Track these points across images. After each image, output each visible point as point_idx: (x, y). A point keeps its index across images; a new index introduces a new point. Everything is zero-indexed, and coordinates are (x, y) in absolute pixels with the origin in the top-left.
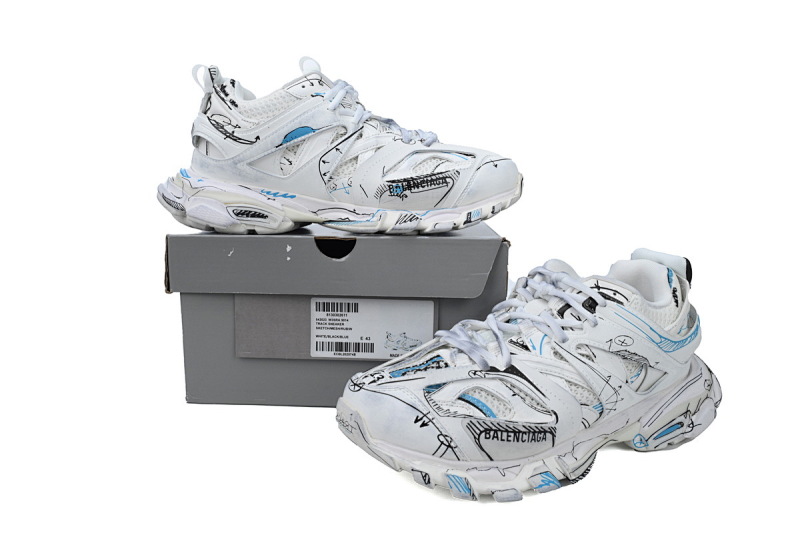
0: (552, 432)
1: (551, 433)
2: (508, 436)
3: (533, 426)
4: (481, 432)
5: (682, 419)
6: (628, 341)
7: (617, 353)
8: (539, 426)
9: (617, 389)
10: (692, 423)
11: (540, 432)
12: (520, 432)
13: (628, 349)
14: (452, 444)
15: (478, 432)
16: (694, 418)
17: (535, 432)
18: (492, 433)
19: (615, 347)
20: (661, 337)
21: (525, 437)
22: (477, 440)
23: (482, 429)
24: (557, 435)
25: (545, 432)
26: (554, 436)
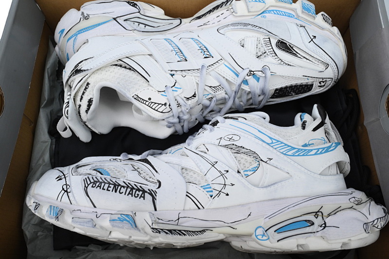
0: (153, 194)
1: (151, 194)
2: (109, 187)
3: (133, 184)
4: (91, 183)
5: (311, 217)
6: (235, 138)
7: (226, 146)
8: (139, 185)
9: (224, 172)
10: (325, 223)
11: (138, 190)
12: (119, 185)
13: (235, 143)
14: (69, 191)
15: (89, 182)
16: (327, 220)
17: (132, 189)
18: (97, 184)
19: (223, 142)
20: (271, 138)
21: (123, 190)
22: (86, 188)
23: (92, 181)
24: (157, 198)
25: (144, 192)
26: (154, 199)
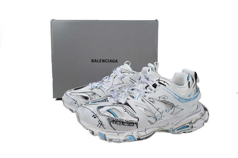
0: (137, 124)
1: (136, 124)
2: (120, 123)
3: (129, 121)
4: (112, 121)
5: (188, 124)
6: (166, 98)
7: (162, 101)
8: (131, 121)
9: (162, 113)
10: (192, 126)
11: (132, 123)
12: (124, 122)
13: (166, 100)
14: (102, 124)
15: (111, 121)
16: (193, 125)
17: (129, 123)
18: (115, 122)
19: (161, 99)
20: (179, 97)
21: (126, 124)
22: (110, 123)
23: (112, 120)
24: (138, 125)
25: (133, 123)
26: (137, 125)
